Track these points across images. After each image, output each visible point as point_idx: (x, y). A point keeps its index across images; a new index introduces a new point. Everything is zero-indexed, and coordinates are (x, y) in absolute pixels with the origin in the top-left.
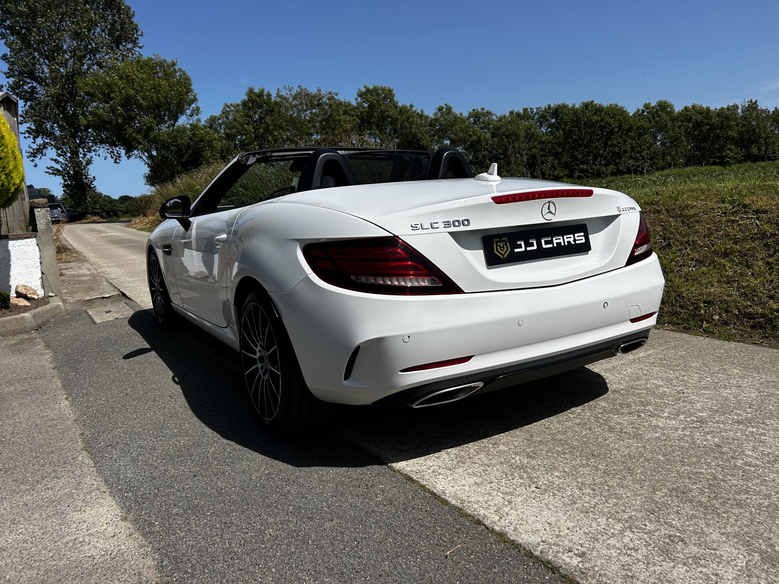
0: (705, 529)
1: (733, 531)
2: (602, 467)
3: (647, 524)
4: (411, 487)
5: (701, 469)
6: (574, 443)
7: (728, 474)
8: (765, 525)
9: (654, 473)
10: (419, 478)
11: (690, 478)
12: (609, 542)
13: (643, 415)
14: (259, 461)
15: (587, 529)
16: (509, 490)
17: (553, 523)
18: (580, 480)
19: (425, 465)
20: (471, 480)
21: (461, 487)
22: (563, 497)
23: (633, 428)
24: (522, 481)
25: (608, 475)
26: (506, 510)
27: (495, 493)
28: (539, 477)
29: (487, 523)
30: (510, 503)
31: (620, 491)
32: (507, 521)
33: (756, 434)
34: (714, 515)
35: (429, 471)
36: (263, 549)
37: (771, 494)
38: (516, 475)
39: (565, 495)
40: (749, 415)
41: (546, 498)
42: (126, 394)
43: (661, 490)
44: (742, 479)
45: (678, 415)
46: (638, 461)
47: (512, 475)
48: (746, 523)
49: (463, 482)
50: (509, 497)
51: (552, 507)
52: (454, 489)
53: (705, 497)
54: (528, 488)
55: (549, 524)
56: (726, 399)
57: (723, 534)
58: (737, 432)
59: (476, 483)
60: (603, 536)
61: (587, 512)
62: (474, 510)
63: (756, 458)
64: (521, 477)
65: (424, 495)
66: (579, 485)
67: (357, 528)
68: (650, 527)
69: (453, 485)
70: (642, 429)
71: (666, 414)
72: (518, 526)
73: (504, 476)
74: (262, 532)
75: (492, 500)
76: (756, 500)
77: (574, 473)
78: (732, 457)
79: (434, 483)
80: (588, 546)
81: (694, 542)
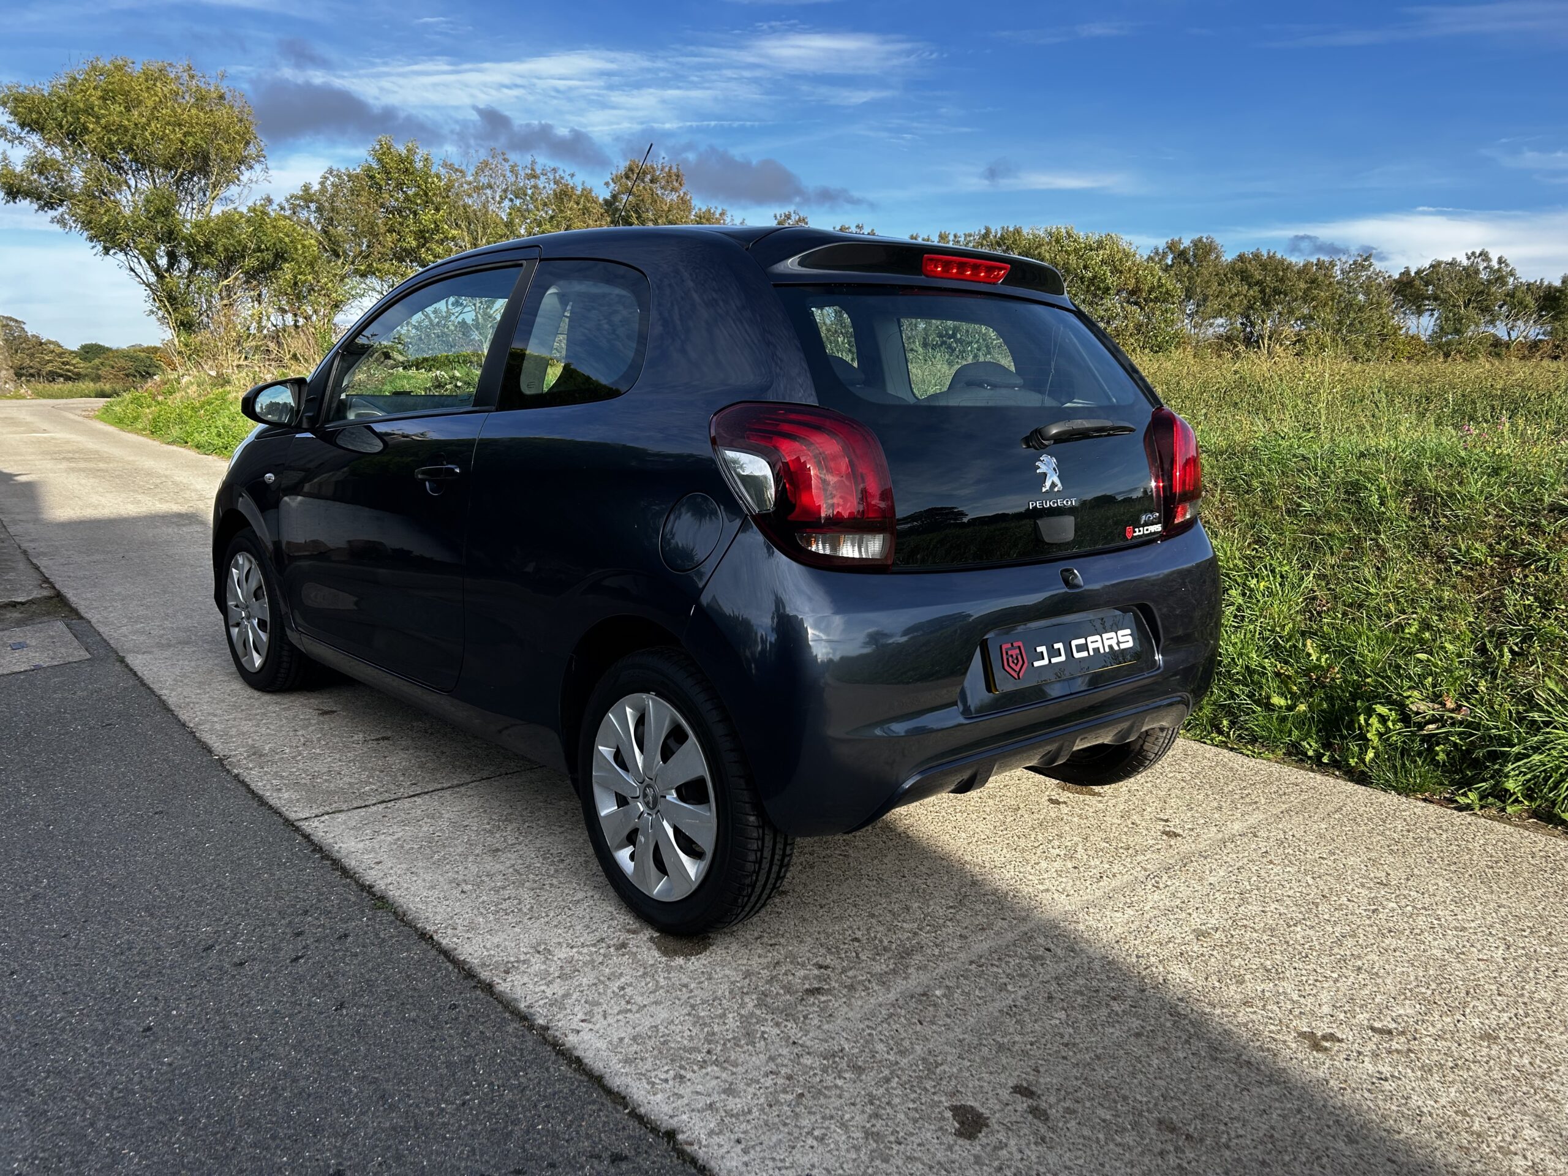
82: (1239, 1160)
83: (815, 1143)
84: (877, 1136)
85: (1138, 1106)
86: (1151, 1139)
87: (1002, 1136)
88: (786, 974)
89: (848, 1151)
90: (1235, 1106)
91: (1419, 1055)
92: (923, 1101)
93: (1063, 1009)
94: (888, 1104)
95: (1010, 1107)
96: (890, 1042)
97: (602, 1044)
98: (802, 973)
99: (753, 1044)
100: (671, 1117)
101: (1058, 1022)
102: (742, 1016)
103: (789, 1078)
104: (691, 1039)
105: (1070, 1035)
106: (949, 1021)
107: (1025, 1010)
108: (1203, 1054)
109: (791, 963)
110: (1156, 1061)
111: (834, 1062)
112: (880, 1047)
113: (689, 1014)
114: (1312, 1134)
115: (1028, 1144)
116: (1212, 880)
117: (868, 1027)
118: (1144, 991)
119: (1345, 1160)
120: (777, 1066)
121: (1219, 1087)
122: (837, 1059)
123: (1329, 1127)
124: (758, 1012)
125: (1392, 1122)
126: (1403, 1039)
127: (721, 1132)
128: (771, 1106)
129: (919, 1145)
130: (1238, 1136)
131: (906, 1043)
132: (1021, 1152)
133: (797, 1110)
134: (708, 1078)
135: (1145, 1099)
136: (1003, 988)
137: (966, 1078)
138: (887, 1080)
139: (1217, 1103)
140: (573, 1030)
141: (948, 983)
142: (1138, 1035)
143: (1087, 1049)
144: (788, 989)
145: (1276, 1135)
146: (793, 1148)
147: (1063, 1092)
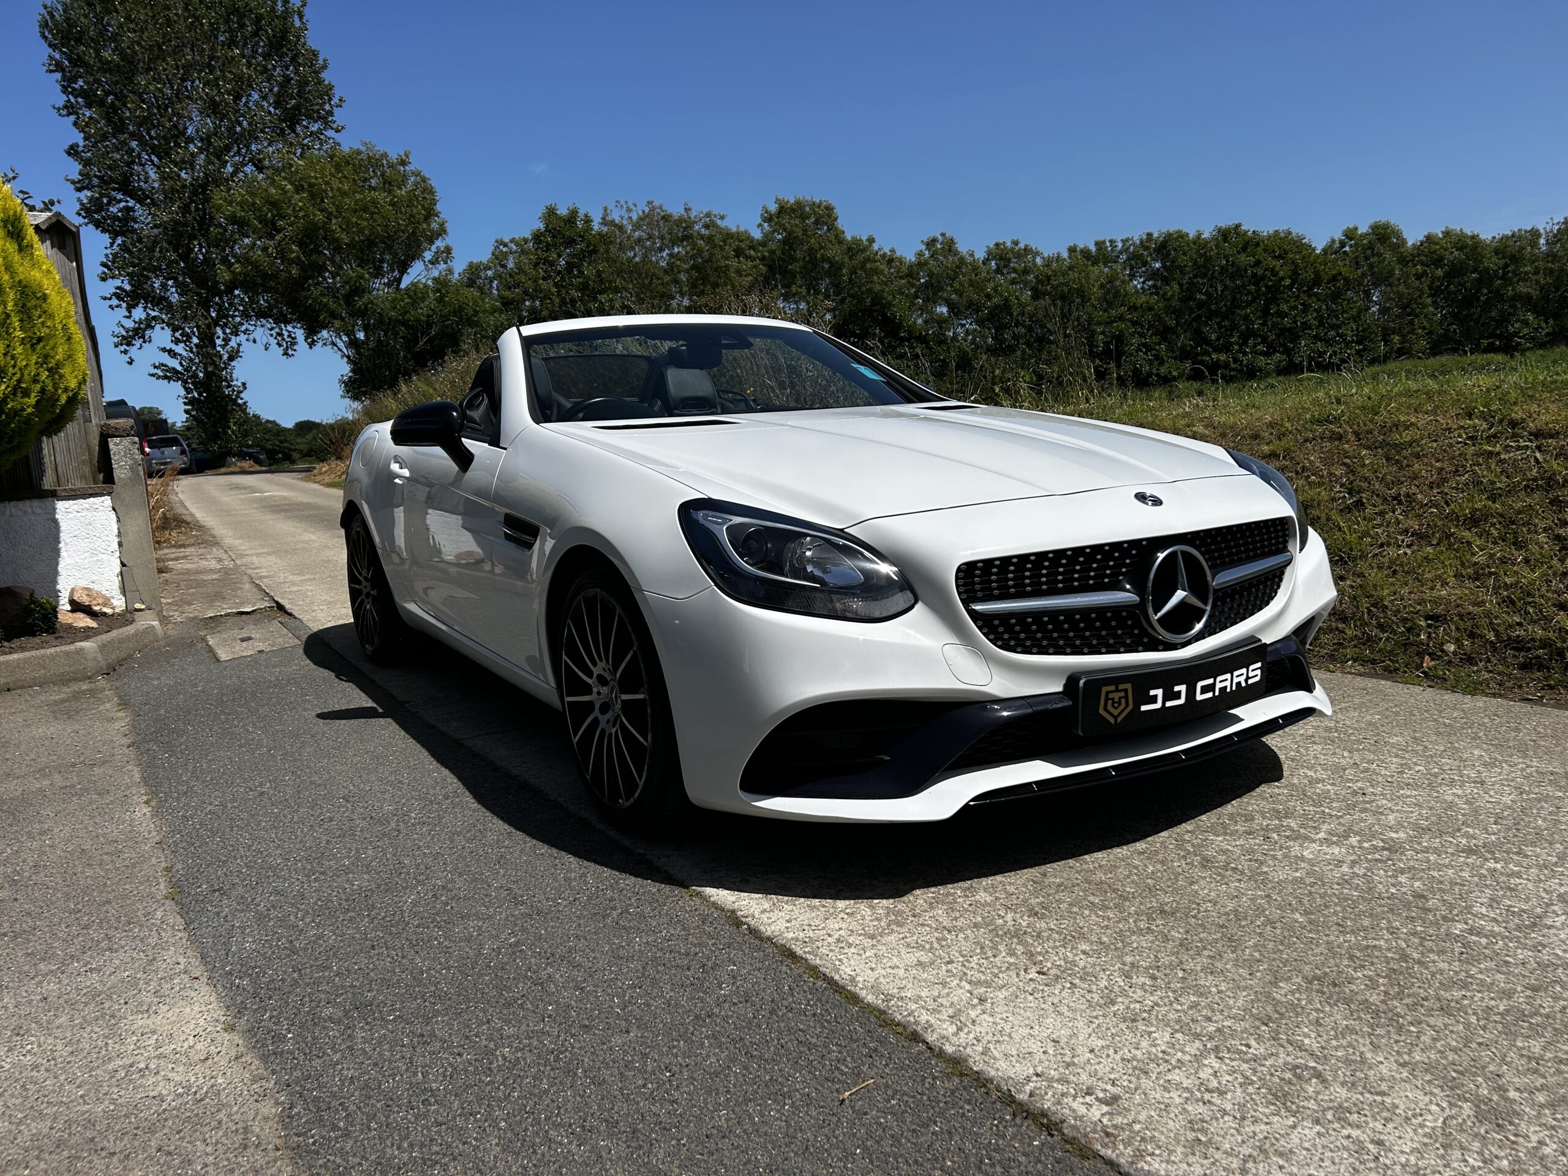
0: (1369, 1055)
1: (1426, 1061)
2: (1177, 935)
3: (1253, 1043)
4: (791, 969)
5: (1378, 940)
6: (1128, 889)
7: (1432, 951)
8: (1494, 1050)
9: (1281, 947)
10: (809, 952)
11: (1352, 957)
12: (1169, 1077)
13: (1275, 836)
14: (500, 920)
15: (1130, 1051)
16: (983, 978)
17: (1064, 1040)
18: (1128, 959)
19: (824, 929)
20: (912, 958)
21: (889, 970)
22: (1089, 991)
23: (1250, 860)
24: (1012, 960)
25: (1187, 949)
26: (973, 1014)
27: (955, 982)
28: (1047, 952)
29: (930, 1038)
30: (982, 1000)
31: (1207, 981)
32: (971, 1036)
33: (1501, 873)
34: (1390, 1028)
35: (830, 940)
36: (488, 1084)
37: (1515, 990)
38: (1002, 948)
39: (1094, 988)
40: (1493, 837)
41: (1057, 992)
42: (261, 794)
43: (1290, 978)
44: (1460, 960)
45: (1347, 837)
46: (1252, 923)
47: (995, 947)
48: (1454, 1044)
49: (895, 960)
50: (983, 990)
51: (1065, 1010)
52: (876, 974)
53: (1379, 994)
54: (1022, 972)
55: (1054, 1041)
56: (1451, 806)
57: (1404, 1065)
58: (1461, 870)
59: (920, 963)
60: (1158, 1065)
61: (1134, 1020)
62: (909, 1015)
63: (1495, 920)
64: (1012, 953)
65: (814, 984)
66: (1126, 968)
67: (674, 1047)
68: (1257, 1049)
69: (874, 966)
70: (1270, 862)
71: (1322, 835)
72: (991, 1046)
73: (978, 951)
74: (488, 1053)
75: (948, 995)
76: (1481, 999)
77: (1120, 945)
78: (1444, 918)
79: (837, 963)
80: (1125, 1084)
81: (1341, 1079)
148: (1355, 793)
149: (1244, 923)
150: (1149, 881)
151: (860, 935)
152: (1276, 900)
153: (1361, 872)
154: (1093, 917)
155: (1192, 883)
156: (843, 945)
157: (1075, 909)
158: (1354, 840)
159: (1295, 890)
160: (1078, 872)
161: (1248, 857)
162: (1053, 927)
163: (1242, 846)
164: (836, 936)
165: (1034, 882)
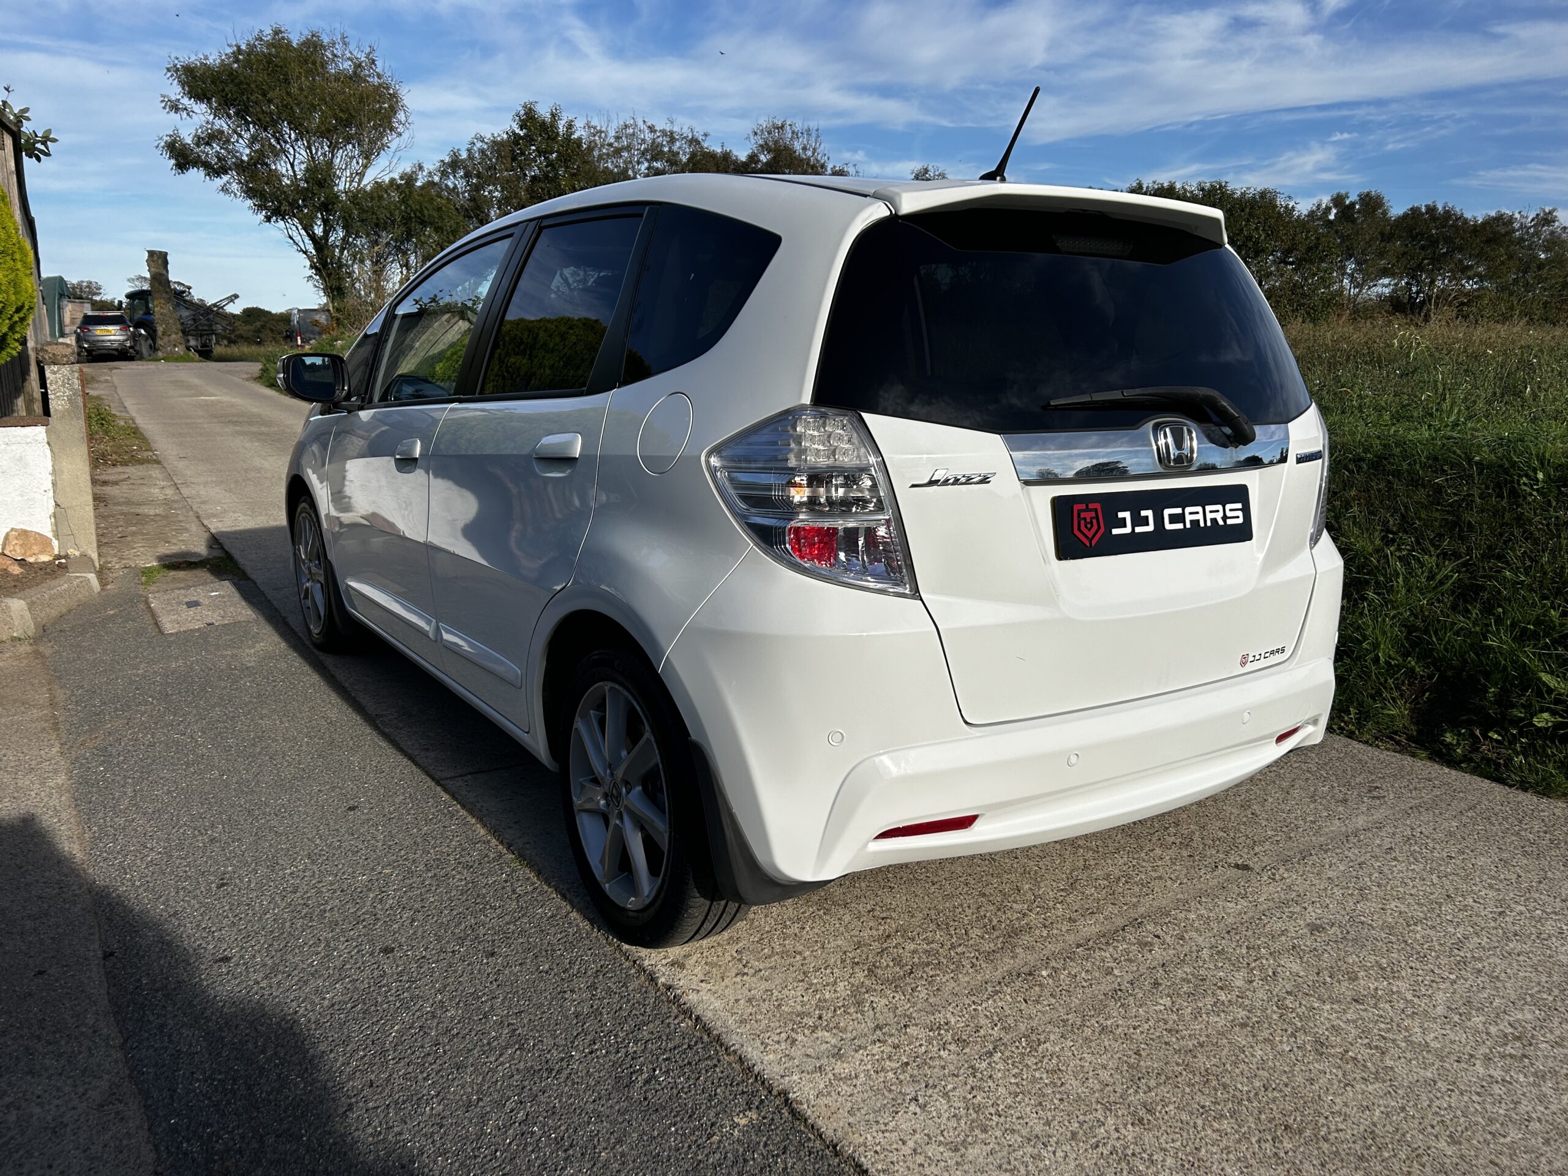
82: (1337, 1153)
83: (918, 1110)
84: (978, 1109)
85: (1238, 1094)
86: (1249, 1127)
87: (1099, 1115)
88: (896, 947)
89: (948, 1119)
90: (1338, 1100)
91: (1534, 1061)
92: (1025, 1077)
93: (1168, 995)
94: (990, 1077)
95: (1108, 1088)
96: (995, 1018)
97: (718, 1004)
98: (912, 947)
99: (862, 1013)
100: (782, 1077)
101: (1162, 1008)
102: (853, 985)
103: (896, 1047)
104: (803, 1004)
105: (1175, 1022)
106: (1054, 1001)
107: (1131, 995)
108: (1309, 1048)
109: (903, 936)
110: (1260, 1052)
111: (939, 1034)
112: (983, 1021)
113: (803, 981)
114: (1415, 1132)
115: (1125, 1126)
116: (1330, 874)
117: (974, 1002)
118: (1251, 982)
119: (1448, 1161)
120: (884, 1034)
121: (1323, 1081)
122: (942, 1032)
123: (1433, 1127)
124: (867, 982)
125: (1498, 1125)
126: (1518, 1044)
127: (829, 1094)
128: (877, 1072)
129: (1018, 1118)
130: (1338, 1130)
131: (1011, 1021)
132: (1117, 1130)
133: (902, 1077)
134: (819, 1042)
135: (1246, 1088)
136: (1109, 972)
137: (1068, 1057)
138: (990, 1054)
139: (1319, 1096)
140: (693, 990)
141: (1054, 964)
142: (1243, 1025)
143: (1190, 1036)
144: (898, 961)
145: (1377, 1131)
146: (897, 1113)
147: (1163, 1077)
148: (1460, 944)
149: (1386, 1155)
150: (1261, 1072)
151: (940, 1143)
152: (1413, 1117)
153: (1497, 1074)
154: (1209, 1132)
155: (1311, 1081)
156: (920, 1159)
157: (1184, 1117)
158: (1478, 1020)
159: (1431, 1101)
160: (1177, 1052)
161: (1367, 1041)
162: (1164, 1145)
163: (1354, 1021)
164: (911, 1144)
165: (1130, 1066)
